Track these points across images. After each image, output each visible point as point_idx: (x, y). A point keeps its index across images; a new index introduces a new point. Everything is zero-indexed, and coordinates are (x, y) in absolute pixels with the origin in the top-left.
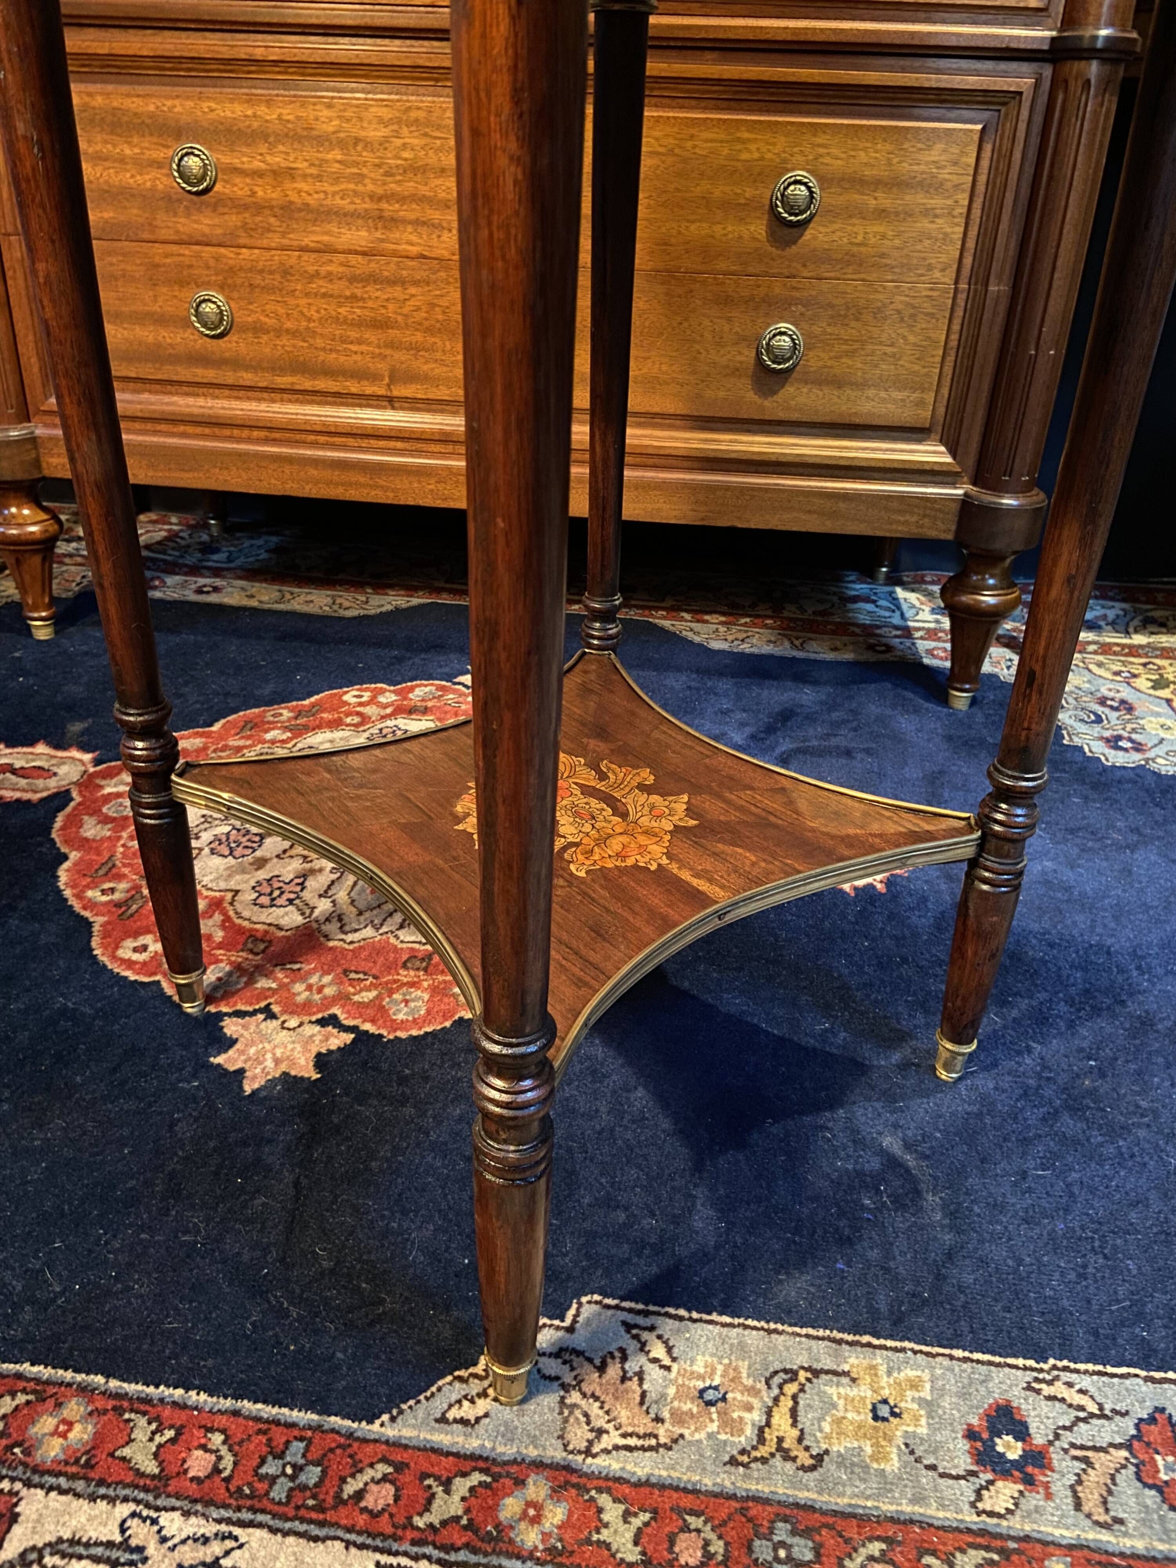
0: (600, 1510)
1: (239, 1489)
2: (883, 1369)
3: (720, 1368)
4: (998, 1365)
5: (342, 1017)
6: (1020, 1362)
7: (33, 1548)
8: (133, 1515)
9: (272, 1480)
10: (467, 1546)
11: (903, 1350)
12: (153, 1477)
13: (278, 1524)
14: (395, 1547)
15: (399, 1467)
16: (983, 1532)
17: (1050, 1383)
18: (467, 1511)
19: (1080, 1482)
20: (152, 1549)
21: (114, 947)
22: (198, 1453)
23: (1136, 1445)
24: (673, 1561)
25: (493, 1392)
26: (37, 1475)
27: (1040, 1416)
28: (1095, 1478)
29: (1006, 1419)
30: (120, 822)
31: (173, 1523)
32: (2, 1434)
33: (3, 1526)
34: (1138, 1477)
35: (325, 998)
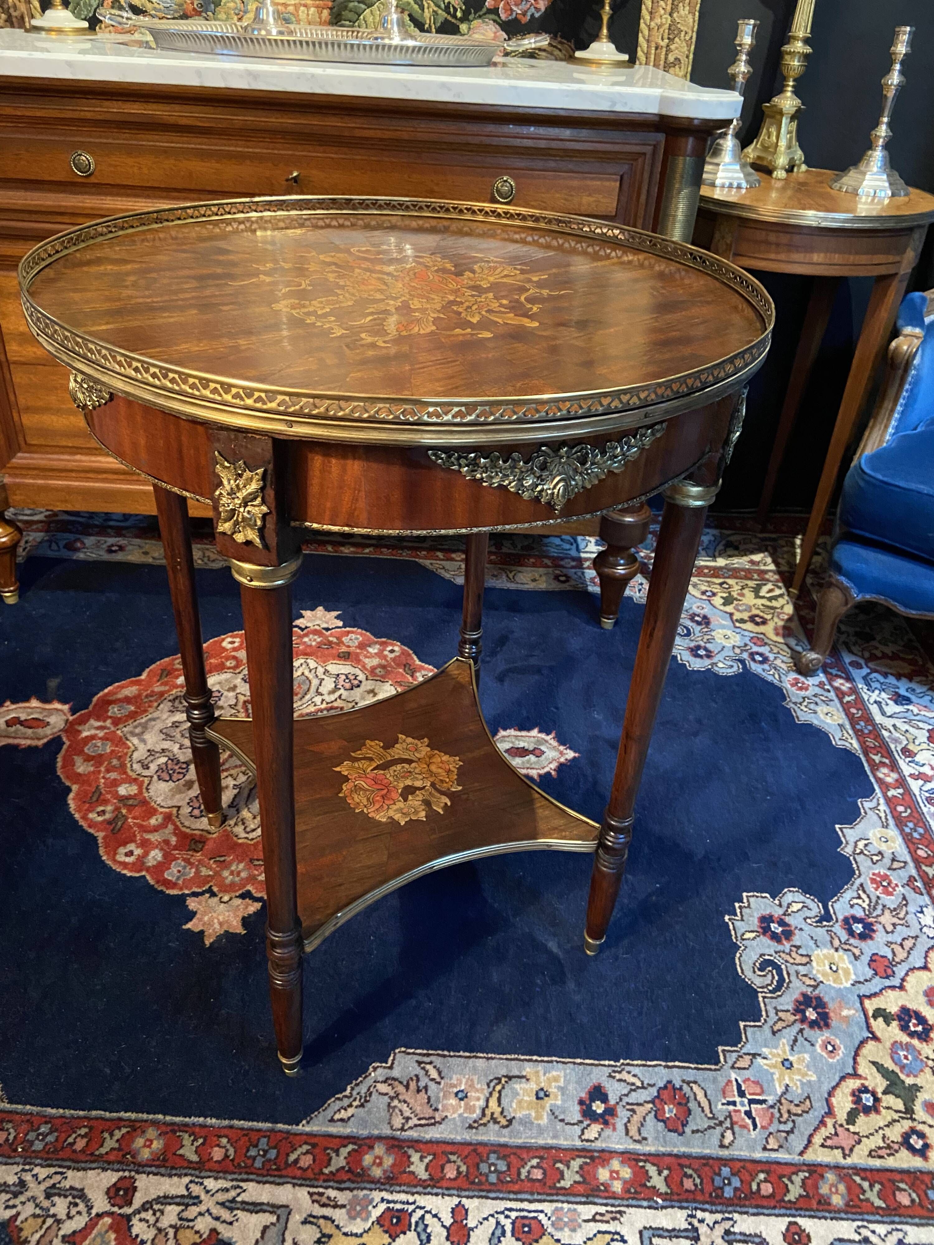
0: (409, 1157)
1: (239, 1164)
2: (541, 1073)
3: (464, 1081)
4: (597, 1065)
5: (253, 891)
6: (607, 1063)
7: (147, 1202)
8: (191, 1182)
9: (254, 1158)
10: (349, 1180)
11: (552, 1062)
12: (197, 1163)
13: (260, 1179)
14: (316, 1183)
15: (314, 1146)
16: (584, 1150)
17: (620, 1072)
18: (348, 1163)
19: (629, 1121)
20: (203, 1196)
21: (113, 854)
22: (216, 1149)
23: (657, 1101)
24: (442, 1178)
25: (355, 1104)
26: (141, 1167)
27: (614, 1090)
28: (636, 1119)
29: (598, 1093)
30: (98, 760)
31: (210, 1184)
32: (119, 1149)
33: (130, 1194)
34: (656, 1117)
35: (242, 879)
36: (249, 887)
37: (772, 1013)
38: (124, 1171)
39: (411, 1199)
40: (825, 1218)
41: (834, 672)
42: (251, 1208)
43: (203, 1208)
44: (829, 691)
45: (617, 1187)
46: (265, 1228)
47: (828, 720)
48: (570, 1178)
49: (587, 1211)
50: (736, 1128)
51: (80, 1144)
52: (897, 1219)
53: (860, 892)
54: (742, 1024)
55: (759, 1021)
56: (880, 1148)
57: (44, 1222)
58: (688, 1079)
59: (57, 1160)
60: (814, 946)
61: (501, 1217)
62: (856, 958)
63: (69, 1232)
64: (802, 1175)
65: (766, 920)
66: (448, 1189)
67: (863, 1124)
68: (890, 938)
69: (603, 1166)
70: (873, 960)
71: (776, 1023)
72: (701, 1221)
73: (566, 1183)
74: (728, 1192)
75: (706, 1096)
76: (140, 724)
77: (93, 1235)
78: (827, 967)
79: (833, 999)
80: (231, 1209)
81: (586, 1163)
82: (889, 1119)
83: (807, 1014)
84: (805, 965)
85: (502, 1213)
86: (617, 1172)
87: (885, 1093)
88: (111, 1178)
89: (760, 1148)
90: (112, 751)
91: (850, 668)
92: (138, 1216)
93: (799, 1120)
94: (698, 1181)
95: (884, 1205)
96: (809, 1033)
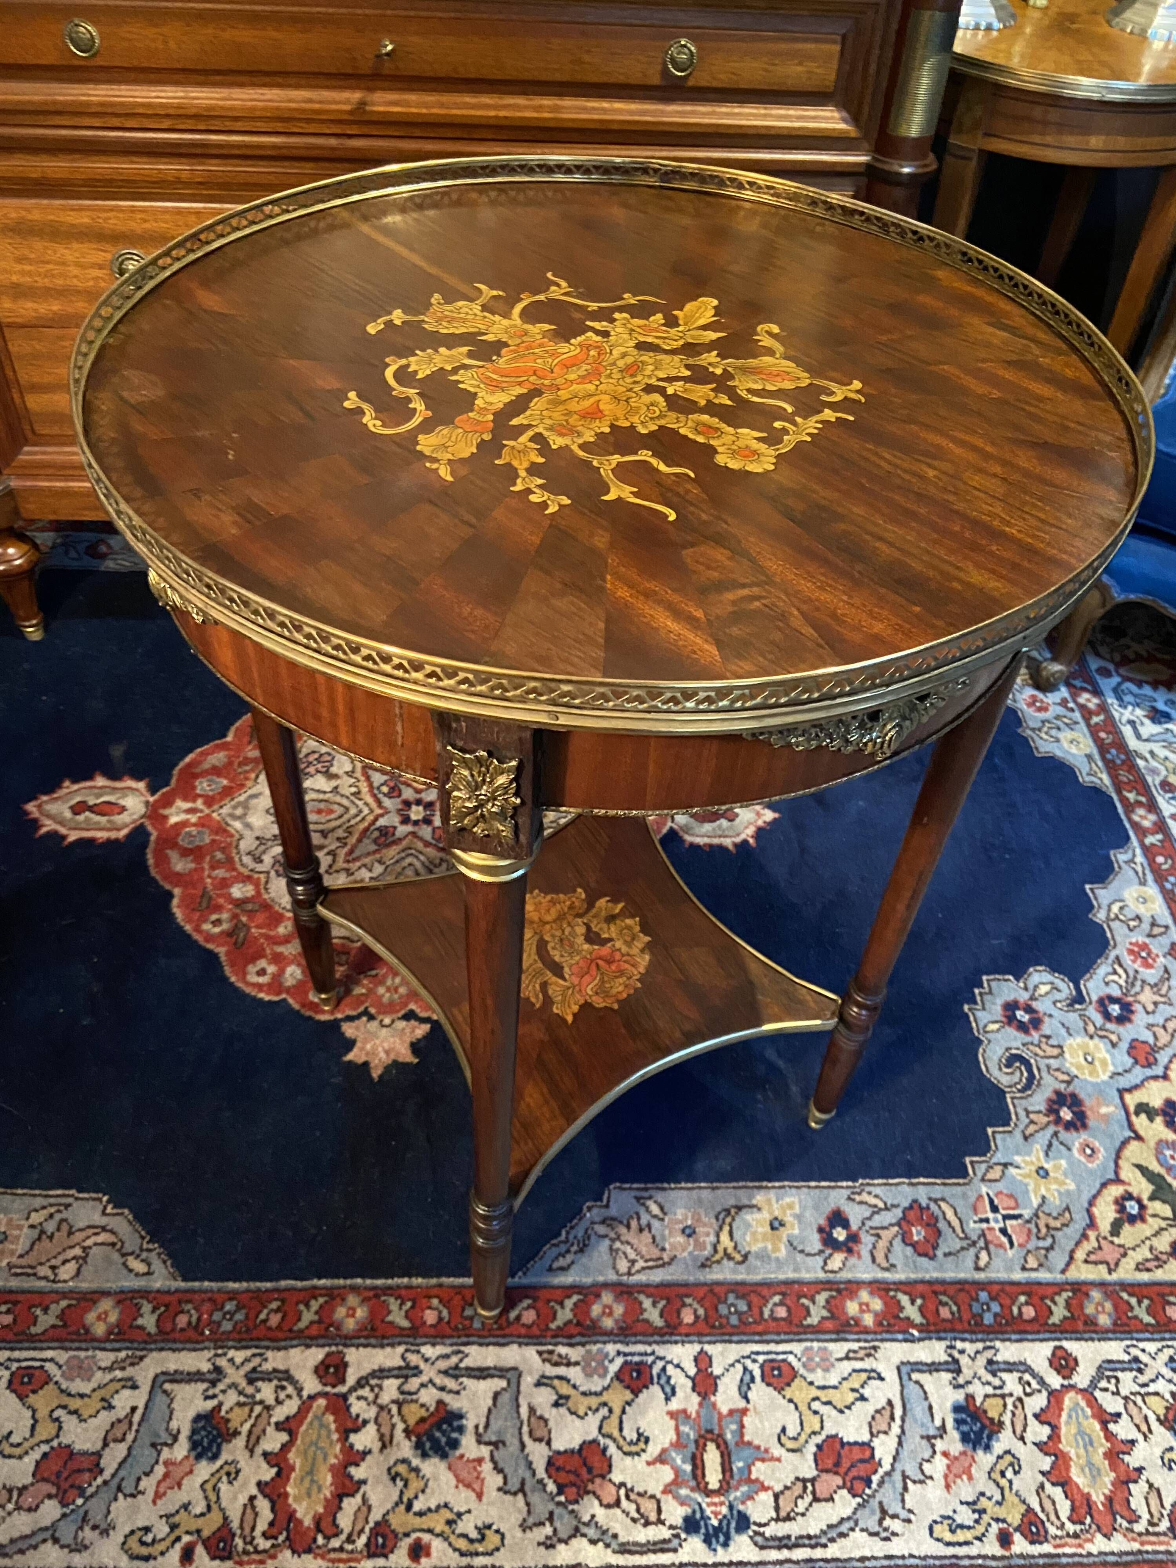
0: (641, 1303)
1: (456, 1329)
2: (774, 1200)
3: (690, 1214)
4: (834, 1187)
5: (418, 1011)
6: (844, 1184)
7: (362, 1378)
8: (407, 1351)
9: (472, 1319)
10: (579, 1333)
11: (783, 1187)
12: (409, 1329)
13: (482, 1341)
14: (543, 1341)
15: (535, 1300)
16: (828, 1282)
17: (859, 1194)
18: (575, 1315)
19: (874, 1247)
20: (422, 1365)
21: (242, 973)
22: (428, 1312)
23: (903, 1224)
24: (680, 1323)
25: (573, 1249)
26: (349, 1340)
27: (855, 1214)
28: (882, 1244)
29: (838, 1218)
30: (196, 853)
31: (428, 1351)
32: (320, 1322)
33: (342, 1371)
34: (903, 1241)
35: (401, 997)
36: (412, 1006)
37: (1022, 1114)
38: (330, 1345)
39: (649, 1349)
40: (1092, 1340)
41: (1078, 683)
42: (477, 1373)
43: (424, 1378)
44: (1072, 710)
45: (868, 1320)
46: (496, 1396)
47: (1074, 750)
48: (817, 1314)
49: (839, 1349)
50: (992, 1248)
51: (275, 1320)
52: (1167, 1335)
53: (1116, 967)
54: (990, 1131)
55: (1008, 1125)
56: (1147, 1260)
57: (251, 1410)
58: (933, 1196)
59: (252, 1340)
60: (1064, 1033)
61: (748, 1362)
62: (1114, 1045)
63: (282, 1418)
64: (1065, 1295)
65: (1010, 1008)
66: (687, 1335)
67: (1129, 1234)
68: (1151, 1019)
69: (851, 1299)
70: (1134, 1047)
71: (1027, 1126)
72: (962, 1352)
73: (813, 1320)
74: (988, 1319)
75: (956, 1213)
76: (239, 804)
77: (309, 1419)
78: (1082, 1059)
79: (1091, 1097)
80: (456, 1377)
81: (832, 1297)
82: (1156, 1227)
83: (1062, 1114)
84: (1055, 1057)
85: (748, 1357)
86: (867, 1305)
87: (1152, 1198)
88: (317, 1355)
89: (1018, 1268)
90: (213, 841)
91: (1098, 677)
92: (354, 1394)
93: (1058, 1235)
94: (955, 1308)
95: (1153, 1322)
96: (1064, 1135)
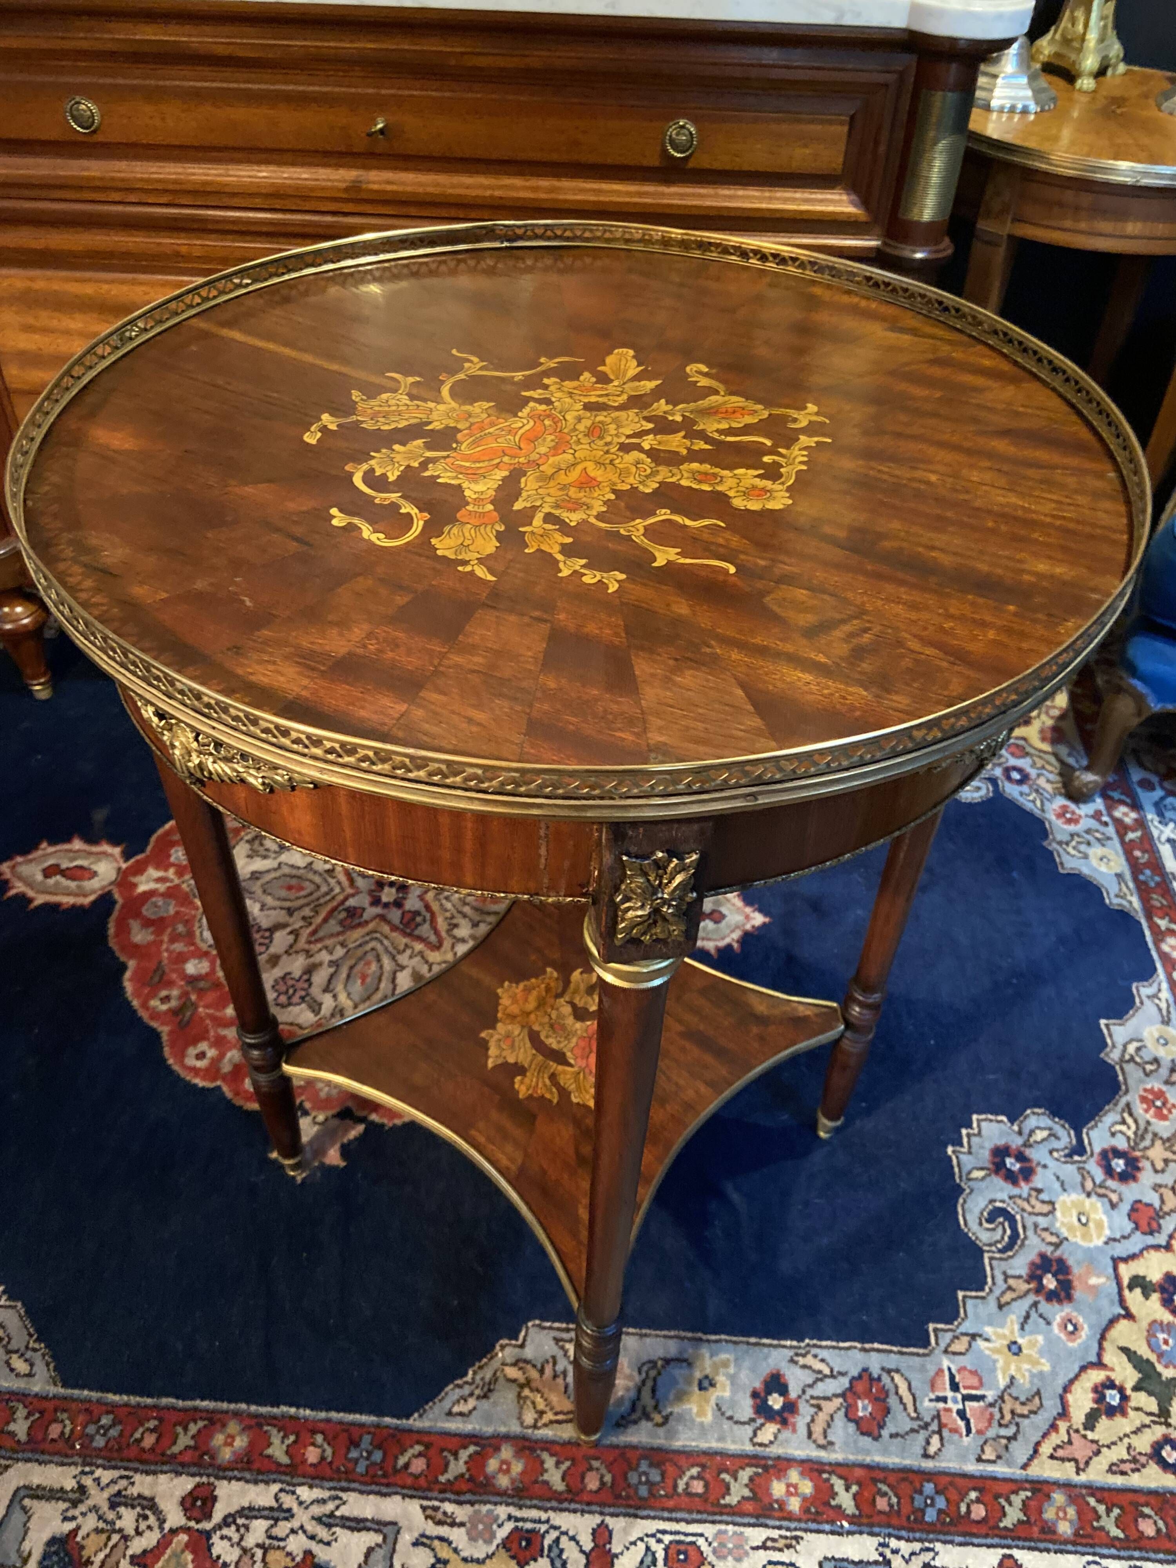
0: (543, 1462)
1: (338, 1469)
2: (707, 1356)
4: (775, 1346)
5: (355, 1109)
6: (788, 1343)
7: (230, 1515)
8: (281, 1490)
9: (356, 1461)
10: (470, 1491)
11: (720, 1341)
12: (287, 1466)
13: (364, 1488)
14: (430, 1494)
15: (427, 1446)
16: (755, 1457)
17: (804, 1356)
18: (468, 1470)
19: (813, 1421)
20: (295, 1508)
21: (181, 1056)
22: (311, 1448)
23: (848, 1394)
24: (583, 1490)
25: (477, 1392)
26: (221, 1471)
27: (795, 1379)
28: (822, 1417)
29: (775, 1383)
30: (158, 924)
31: (304, 1493)
32: (195, 1448)
33: (209, 1504)
34: (846, 1415)
36: (350, 1104)
37: (1000, 1278)
38: (201, 1475)
39: (544, 1516)
40: (1048, 1551)
41: (1116, 795)
42: (353, 1524)
43: (295, 1524)
44: (1106, 824)
45: (794, 1505)
46: (370, 1551)
47: (1103, 868)
48: (738, 1492)
49: (757, 1535)
50: (945, 1433)
51: (149, 1441)
52: (1137, 1554)
53: (1126, 1115)
54: (960, 1294)
55: (982, 1289)
56: (1123, 1461)
57: (109, 1538)
58: (889, 1366)
59: (122, 1460)
60: (1060, 1189)
61: (652, 1542)
62: (1113, 1206)
63: (139, 1551)
64: (1024, 1494)
65: (1000, 1153)
66: (589, 1504)
67: (1105, 1429)
68: (1159, 1179)
69: (779, 1478)
70: (1136, 1209)
71: (1003, 1293)
72: (895, 1552)
73: (732, 1499)
74: (930, 1515)
75: (910, 1389)
77: (166, 1556)
78: (1075, 1219)
79: (1079, 1263)
80: (329, 1526)
81: (757, 1474)
82: (1138, 1423)
83: (1045, 1281)
84: (1045, 1215)
85: (653, 1536)
86: (796, 1486)
87: (1136, 1388)
88: (186, 1484)
89: (973, 1458)
90: (177, 913)
91: (1139, 790)
92: (218, 1533)
93: (1025, 1423)
94: (894, 1500)
95: (1122, 1536)
96: (1045, 1307)
